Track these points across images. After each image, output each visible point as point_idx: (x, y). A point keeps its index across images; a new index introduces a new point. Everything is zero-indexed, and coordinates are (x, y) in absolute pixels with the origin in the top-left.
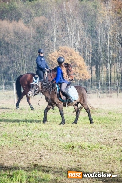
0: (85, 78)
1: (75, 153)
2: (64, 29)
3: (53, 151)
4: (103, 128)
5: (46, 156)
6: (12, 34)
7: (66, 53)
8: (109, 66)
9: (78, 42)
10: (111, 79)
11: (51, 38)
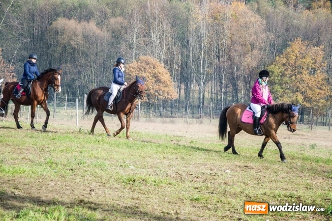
0: (170, 97)
1: (136, 188)
2: (147, 35)
3: (108, 185)
4: (179, 159)
5: (97, 191)
6: (80, 37)
7: (148, 64)
8: (202, 84)
9: (164, 52)
10: (203, 101)
11: (130, 45)
